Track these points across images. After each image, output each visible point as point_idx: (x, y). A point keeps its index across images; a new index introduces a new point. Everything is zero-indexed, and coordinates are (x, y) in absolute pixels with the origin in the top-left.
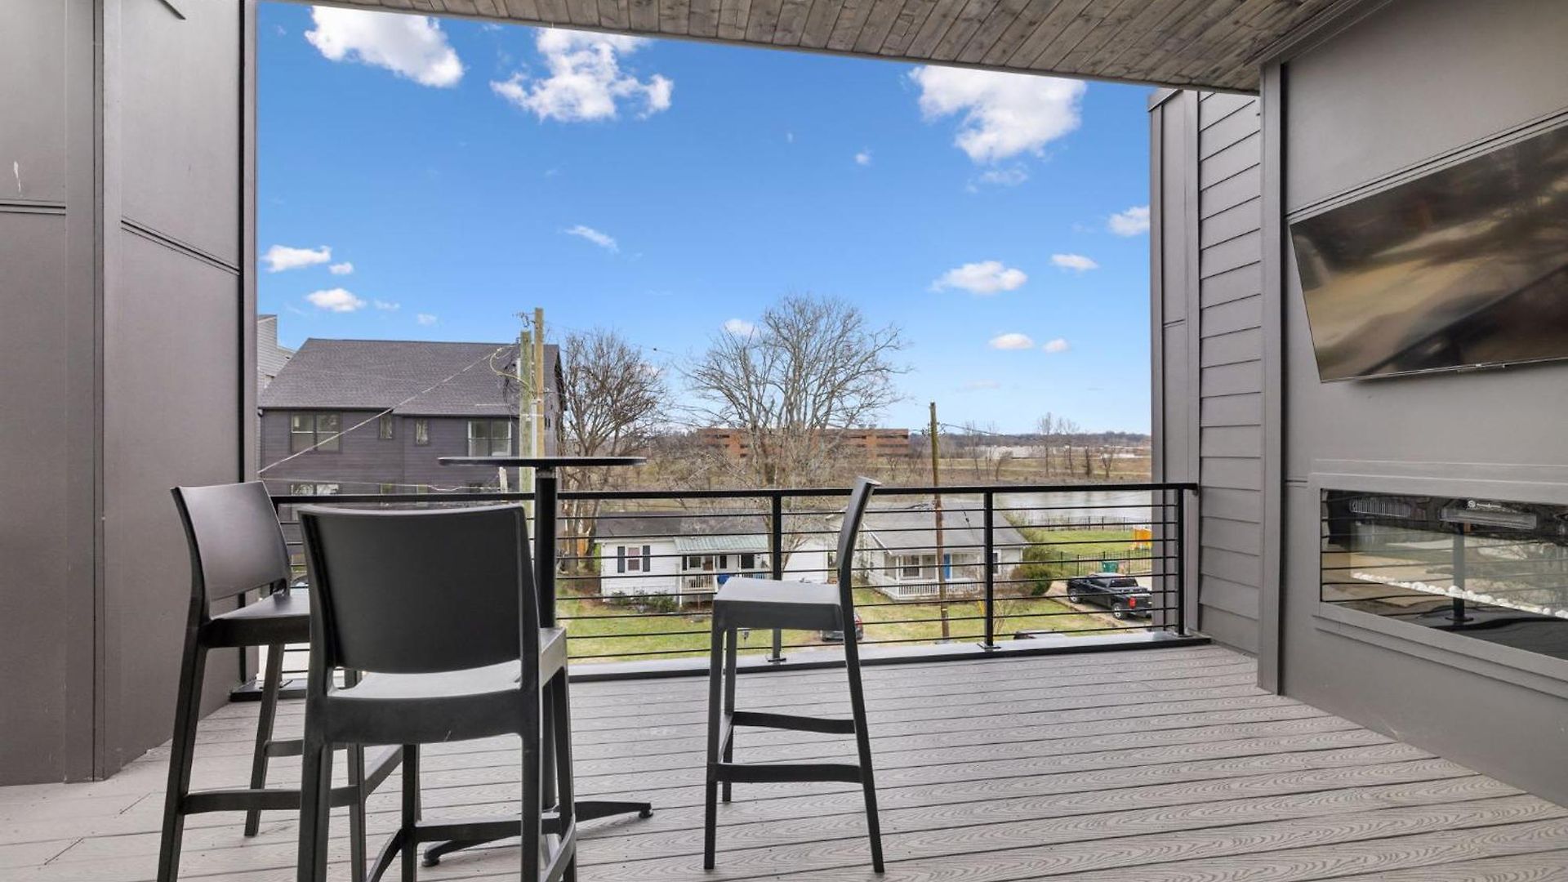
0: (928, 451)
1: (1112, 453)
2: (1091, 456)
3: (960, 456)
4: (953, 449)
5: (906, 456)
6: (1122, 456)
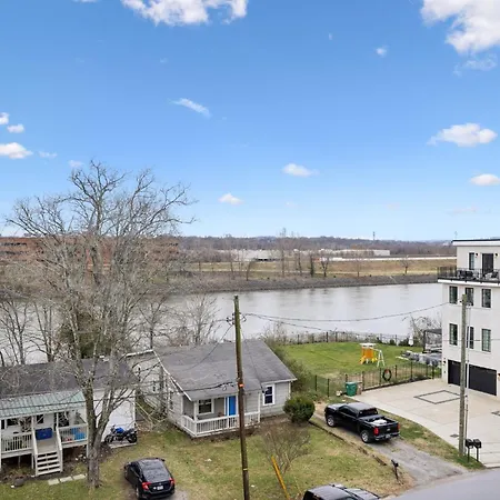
1: (327, 256)
2: (314, 260)
3: (219, 260)
6: (334, 259)
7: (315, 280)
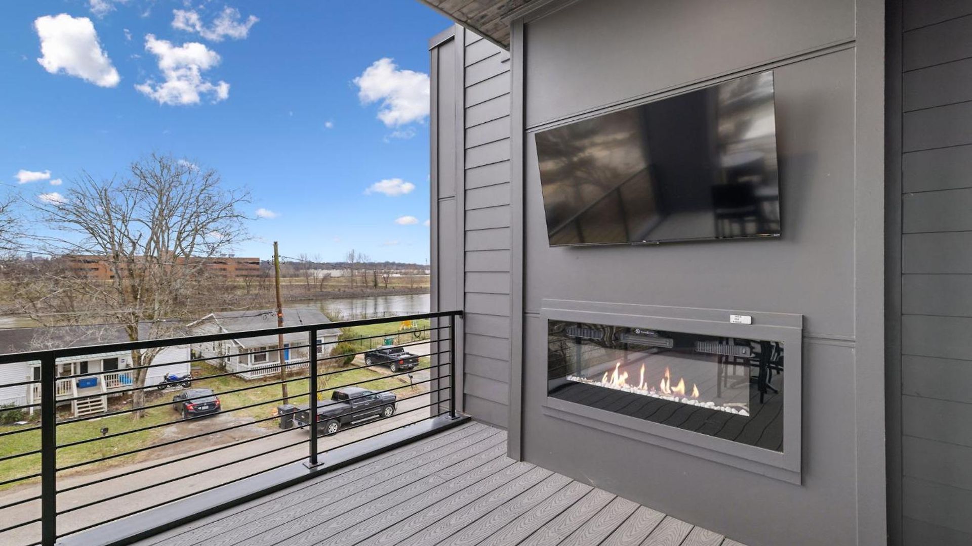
0: (272, 272)
1: (388, 273)
2: (377, 276)
3: (297, 276)
4: (292, 271)
5: (258, 276)
6: (395, 275)
7: (378, 291)
